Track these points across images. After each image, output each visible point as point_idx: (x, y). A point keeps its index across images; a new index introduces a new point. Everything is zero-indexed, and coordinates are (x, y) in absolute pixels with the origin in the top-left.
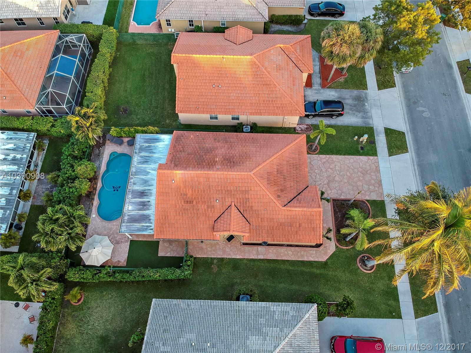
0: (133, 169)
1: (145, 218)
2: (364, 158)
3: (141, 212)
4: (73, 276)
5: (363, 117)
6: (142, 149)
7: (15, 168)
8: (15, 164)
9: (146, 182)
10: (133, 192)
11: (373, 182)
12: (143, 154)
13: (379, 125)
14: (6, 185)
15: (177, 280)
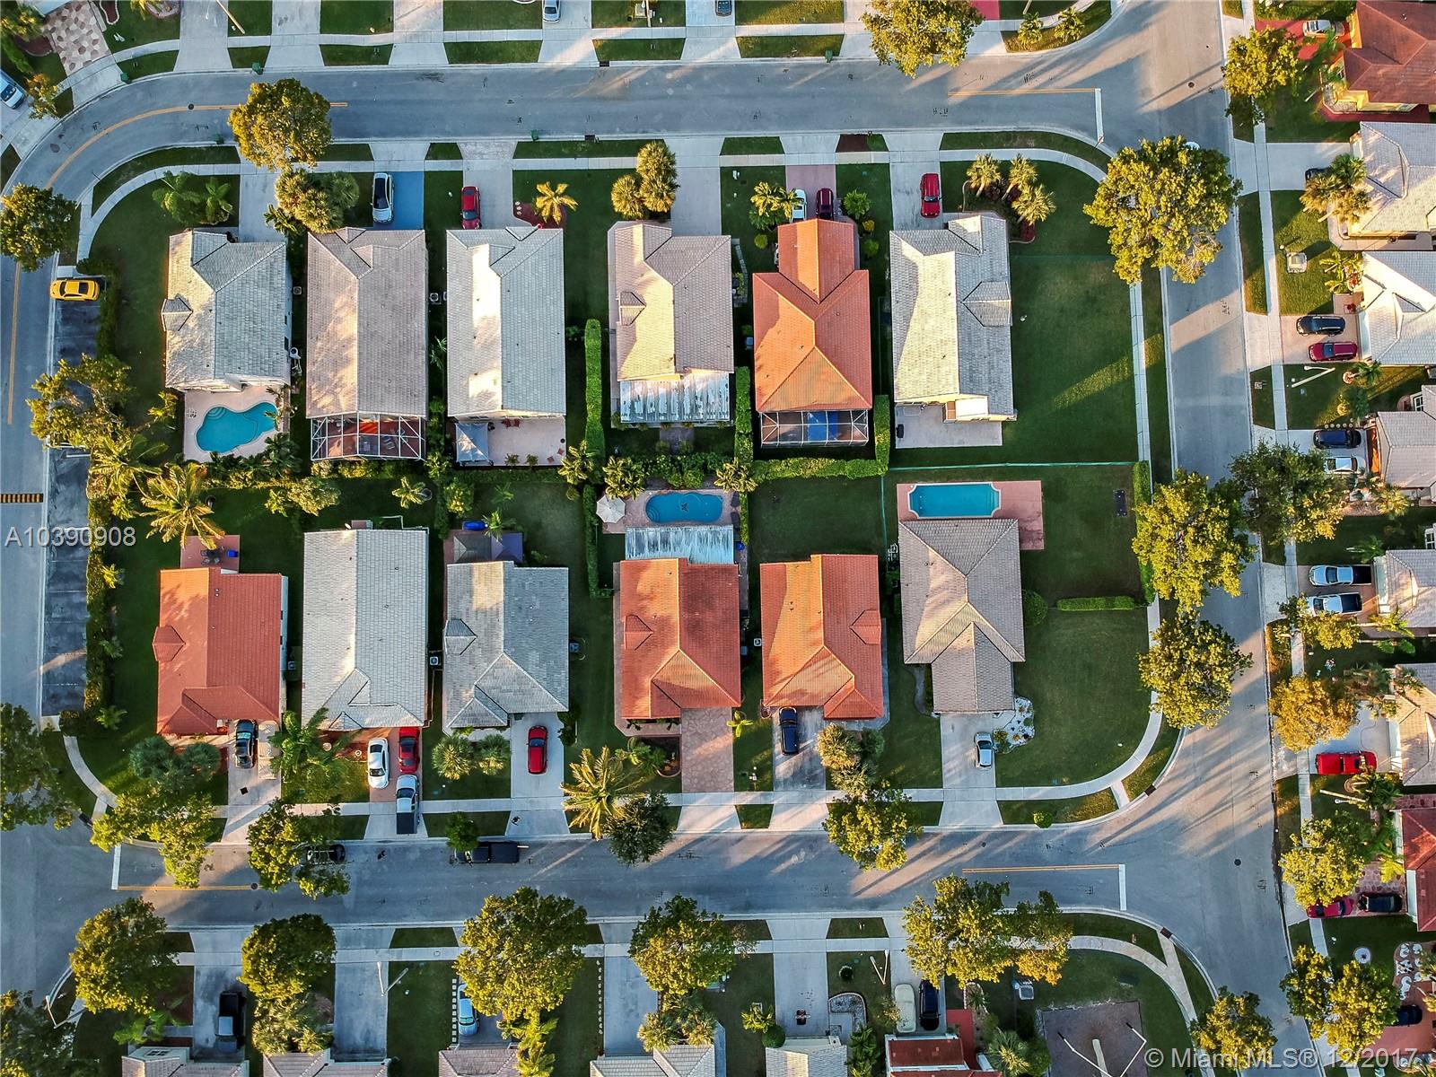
0: (692, 529)
1: (641, 548)
2: (731, 775)
4: (588, 490)
5: (785, 781)
6: (715, 533)
7: (688, 411)
8: (692, 410)
9: (678, 543)
11: (703, 783)
13: (777, 798)
14: (669, 407)
15: (587, 586)
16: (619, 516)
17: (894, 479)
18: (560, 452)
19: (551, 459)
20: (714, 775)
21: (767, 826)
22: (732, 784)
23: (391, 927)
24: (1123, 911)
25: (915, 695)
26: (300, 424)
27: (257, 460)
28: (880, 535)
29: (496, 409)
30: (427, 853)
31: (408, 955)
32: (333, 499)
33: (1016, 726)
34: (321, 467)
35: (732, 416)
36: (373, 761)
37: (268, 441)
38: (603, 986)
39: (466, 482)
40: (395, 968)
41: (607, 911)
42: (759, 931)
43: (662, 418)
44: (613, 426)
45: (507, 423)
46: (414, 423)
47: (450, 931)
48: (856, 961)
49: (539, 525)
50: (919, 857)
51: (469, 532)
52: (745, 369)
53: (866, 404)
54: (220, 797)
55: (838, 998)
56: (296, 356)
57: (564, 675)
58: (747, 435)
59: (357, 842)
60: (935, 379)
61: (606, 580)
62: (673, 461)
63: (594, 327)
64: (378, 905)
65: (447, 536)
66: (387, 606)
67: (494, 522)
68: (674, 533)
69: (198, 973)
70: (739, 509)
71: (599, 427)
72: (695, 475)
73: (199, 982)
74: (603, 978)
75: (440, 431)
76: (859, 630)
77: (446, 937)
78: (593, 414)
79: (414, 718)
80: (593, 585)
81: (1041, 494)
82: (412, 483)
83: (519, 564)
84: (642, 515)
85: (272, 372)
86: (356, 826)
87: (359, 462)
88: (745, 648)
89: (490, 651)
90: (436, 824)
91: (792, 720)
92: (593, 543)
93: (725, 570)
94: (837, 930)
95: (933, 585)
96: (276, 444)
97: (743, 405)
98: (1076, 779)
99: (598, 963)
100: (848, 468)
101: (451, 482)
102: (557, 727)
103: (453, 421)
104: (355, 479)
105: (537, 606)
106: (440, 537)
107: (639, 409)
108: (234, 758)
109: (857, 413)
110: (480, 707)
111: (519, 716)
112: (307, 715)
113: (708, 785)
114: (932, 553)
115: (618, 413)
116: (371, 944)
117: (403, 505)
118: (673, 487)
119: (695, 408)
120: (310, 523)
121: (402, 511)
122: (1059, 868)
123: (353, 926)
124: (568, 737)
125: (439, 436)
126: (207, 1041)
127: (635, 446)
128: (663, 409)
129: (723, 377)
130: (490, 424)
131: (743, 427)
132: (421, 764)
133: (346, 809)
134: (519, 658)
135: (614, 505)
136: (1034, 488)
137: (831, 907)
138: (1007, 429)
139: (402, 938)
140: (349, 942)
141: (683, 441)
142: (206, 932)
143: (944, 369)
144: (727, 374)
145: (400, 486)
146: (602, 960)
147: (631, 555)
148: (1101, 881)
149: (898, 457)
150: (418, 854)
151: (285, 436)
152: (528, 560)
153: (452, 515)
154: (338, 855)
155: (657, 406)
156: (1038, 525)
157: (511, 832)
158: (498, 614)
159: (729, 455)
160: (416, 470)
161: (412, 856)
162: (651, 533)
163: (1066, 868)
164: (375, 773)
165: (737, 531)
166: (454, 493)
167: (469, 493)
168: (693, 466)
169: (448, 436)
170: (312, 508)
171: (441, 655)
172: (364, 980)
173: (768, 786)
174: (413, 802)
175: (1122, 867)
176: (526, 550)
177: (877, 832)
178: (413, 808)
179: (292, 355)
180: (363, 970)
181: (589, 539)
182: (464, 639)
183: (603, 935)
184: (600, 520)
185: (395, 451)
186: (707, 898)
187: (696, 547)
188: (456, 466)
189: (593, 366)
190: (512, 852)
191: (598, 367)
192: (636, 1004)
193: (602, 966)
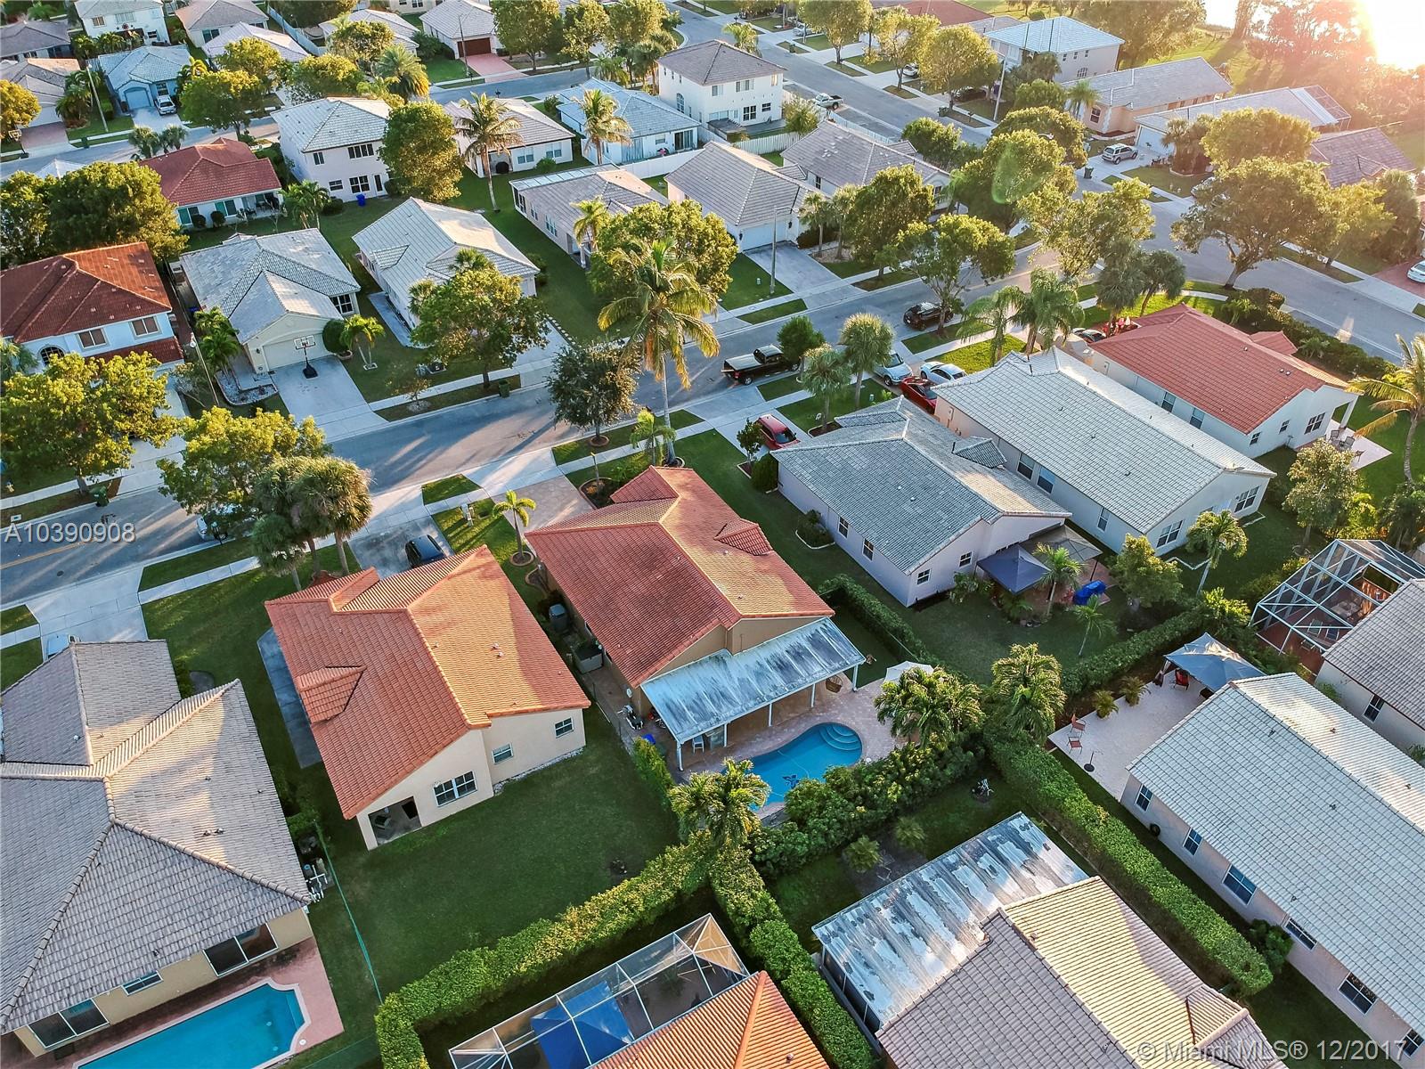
0: (751, 706)
1: (816, 641)
3: (812, 651)
5: (418, 530)
7: (913, 899)
8: (907, 906)
9: (760, 674)
13: (422, 511)
14: (956, 885)
22: (497, 502)
31: (780, 301)
35: (810, 940)
40: (785, 291)
42: (394, 413)
47: (754, 322)
55: (267, 395)
57: (806, 476)
58: (753, 921)
59: (905, 338)
62: (866, 800)
66: (1093, 436)
68: (776, 686)
77: (752, 318)
80: (852, 585)
86: (919, 346)
89: (920, 440)
93: (647, 663)
95: (204, 797)
100: (478, 975)
105: (906, 507)
114: (215, 852)
116: (821, 297)
119: (902, 912)
123: (851, 299)
128: (965, 874)
129: (887, 1009)
131: (773, 931)
139: (795, 306)
144: (885, 1019)
155: (983, 876)
157: (751, 389)
172: (808, 279)
180: (815, 283)
187: (724, 682)
191: (1159, 893)
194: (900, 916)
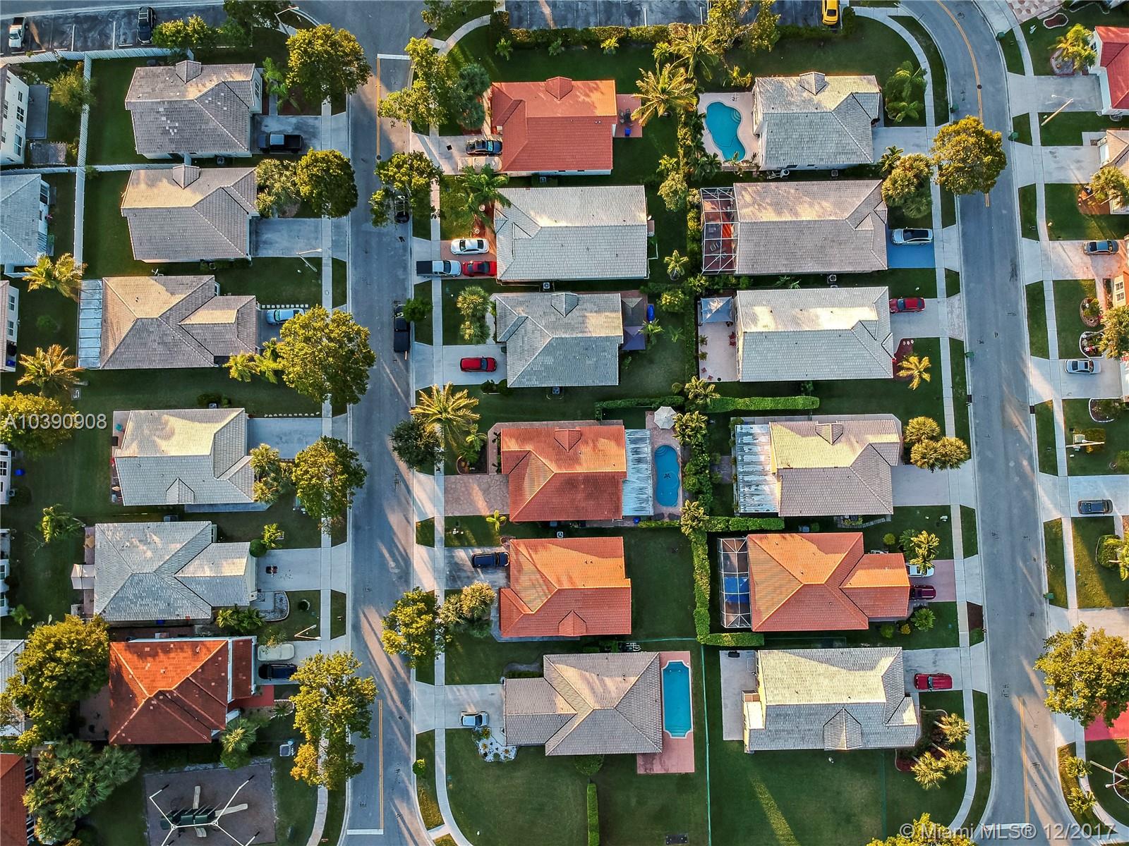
1: (634, 441)
2: (457, 514)
3: (638, 446)
5: (453, 557)
7: (746, 479)
8: (747, 482)
10: (646, 463)
11: (452, 491)
12: (645, 496)
13: (439, 550)
14: (749, 464)
15: (604, 400)
16: (660, 425)
17: (695, 649)
18: (710, 378)
19: (704, 370)
20: (457, 500)
21: (418, 542)
22: (450, 515)
23: (348, 259)
24: (346, 832)
25: (519, 663)
26: (729, 178)
27: (700, 147)
28: (648, 637)
29: (743, 327)
30: (402, 283)
31: (327, 271)
32: (670, 206)
33: (494, 747)
34: (695, 196)
35: (743, 515)
36: (471, 242)
37: (715, 156)
38: (300, 417)
39: (685, 305)
40: (317, 262)
41: (356, 419)
42: (338, 537)
43: (740, 458)
44: (732, 418)
45: (733, 336)
46: (731, 265)
47: (345, 302)
48: (313, 613)
49: (651, 361)
50: (392, 664)
51: (645, 309)
52: (783, 526)
53: (756, 626)
54: (444, 131)
55: (285, 599)
56: (783, 174)
57: (535, 383)
58: (727, 527)
59: (410, 232)
60: (779, 684)
61: (608, 415)
62: (705, 467)
63: (813, 403)
64: (364, 249)
65: (643, 292)
66: (588, 249)
67: (654, 327)
68: (646, 468)
69: (316, 118)
70: (667, 520)
71: (731, 408)
72: (694, 484)
73: (309, 119)
74: (306, 417)
75: (725, 284)
76: (570, 619)
77: (339, 300)
78: (741, 403)
79: (503, 272)
80: (605, 404)
81: (683, 772)
82: (684, 265)
83: (620, 348)
84: (661, 442)
85: (769, 157)
86: (423, 231)
87: (700, 224)
88: (556, 525)
89: (553, 327)
90: (424, 290)
91: (499, 562)
92: (638, 404)
93: (617, 508)
94: (338, 598)
95: (607, 681)
96: (713, 162)
97: (752, 524)
98: (452, 795)
99: (318, 413)
100: (702, 611)
101: (685, 295)
102: (495, 379)
103: (734, 294)
104: (686, 222)
105: (588, 362)
106: (642, 287)
107: (746, 439)
108: (473, 139)
109: (749, 619)
110: (511, 321)
111: (504, 350)
112: (504, 192)
113: (450, 496)
114: (633, 680)
115: (743, 423)
116: (336, 245)
117: (666, 259)
118: (683, 467)
119: (749, 485)
120: (652, 189)
121: (662, 257)
122: (381, 780)
123: (349, 230)
124: (488, 387)
125: (721, 284)
126: (266, 126)
127: (716, 436)
128: (747, 459)
129: (775, 508)
130: (732, 323)
131: (735, 523)
132: (469, 278)
133: (436, 223)
134: (549, 349)
135: (668, 420)
136: (689, 767)
137: (355, 593)
138: (737, 745)
139: (339, 266)
140: (337, 228)
141: (721, 475)
142: (345, 123)
143: (786, 691)
144: (778, 511)
145: (681, 256)
146: (320, 416)
147: (628, 434)
148: (370, 814)
149: (712, 652)
150: (401, 277)
151: (719, 168)
152: (623, 355)
153: (659, 296)
154: (401, 218)
156: (657, 769)
157: (417, 346)
158: (581, 332)
159: (711, 512)
160: (694, 268)
161: (400, 273)
162: (647, 450)
163: (381, 786)
164: (462, 244)
165: (649, 518)
166: (676, 297)
167: (677, 308)
168: (701, 483)
169: (721, 291)
170: (664, 190)
171: (551, 290)
172: (308, 239)
173: (449, 543)
174: (441, 273)
175: (381, 832)
176: (632, 353)
177: (411, 631)
178: (436, 273)
179: (783, 171)
180: (317, 238)
181: (641, 401)
182: (563, 307)
183: (338, 417)
184: (656, 409)
185: (708, 251)
186: (365, 496)
187: (636, 485)
188: (697, 298)
189: (781, 402)
190: (402, 347)
191: (780, 407)
192: (286, 442)
193: (316, 416)
194: (750, 486)
